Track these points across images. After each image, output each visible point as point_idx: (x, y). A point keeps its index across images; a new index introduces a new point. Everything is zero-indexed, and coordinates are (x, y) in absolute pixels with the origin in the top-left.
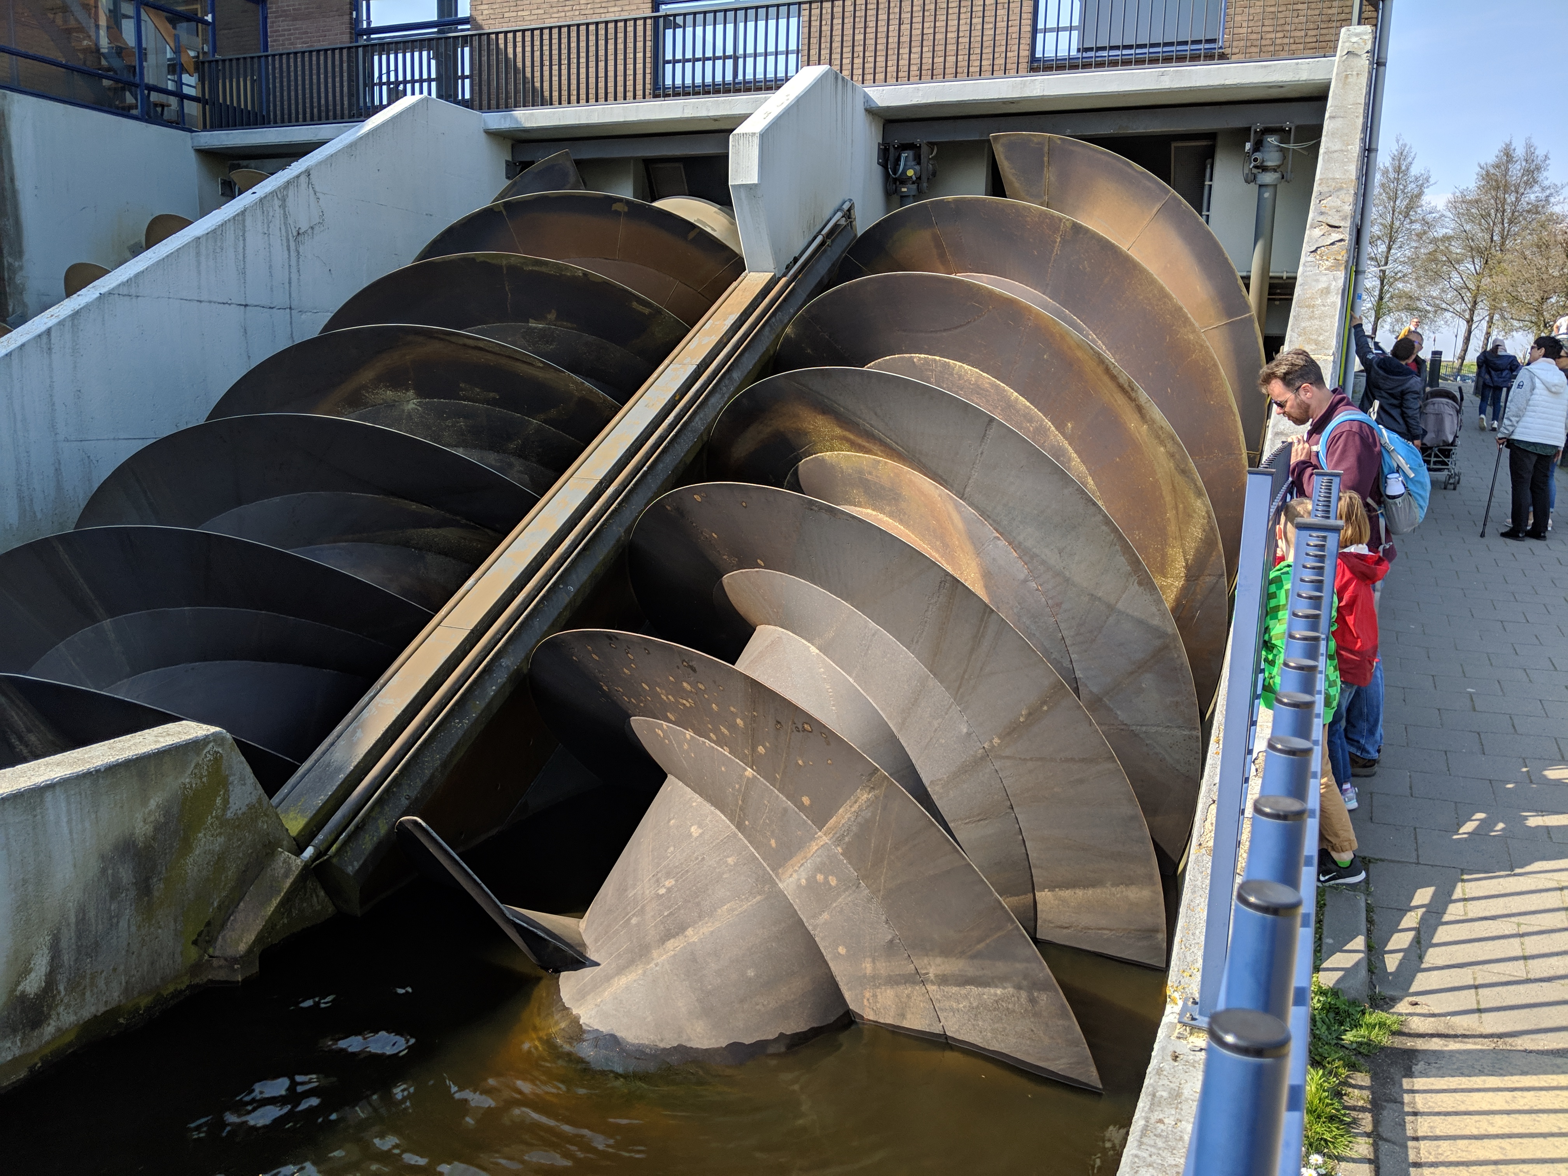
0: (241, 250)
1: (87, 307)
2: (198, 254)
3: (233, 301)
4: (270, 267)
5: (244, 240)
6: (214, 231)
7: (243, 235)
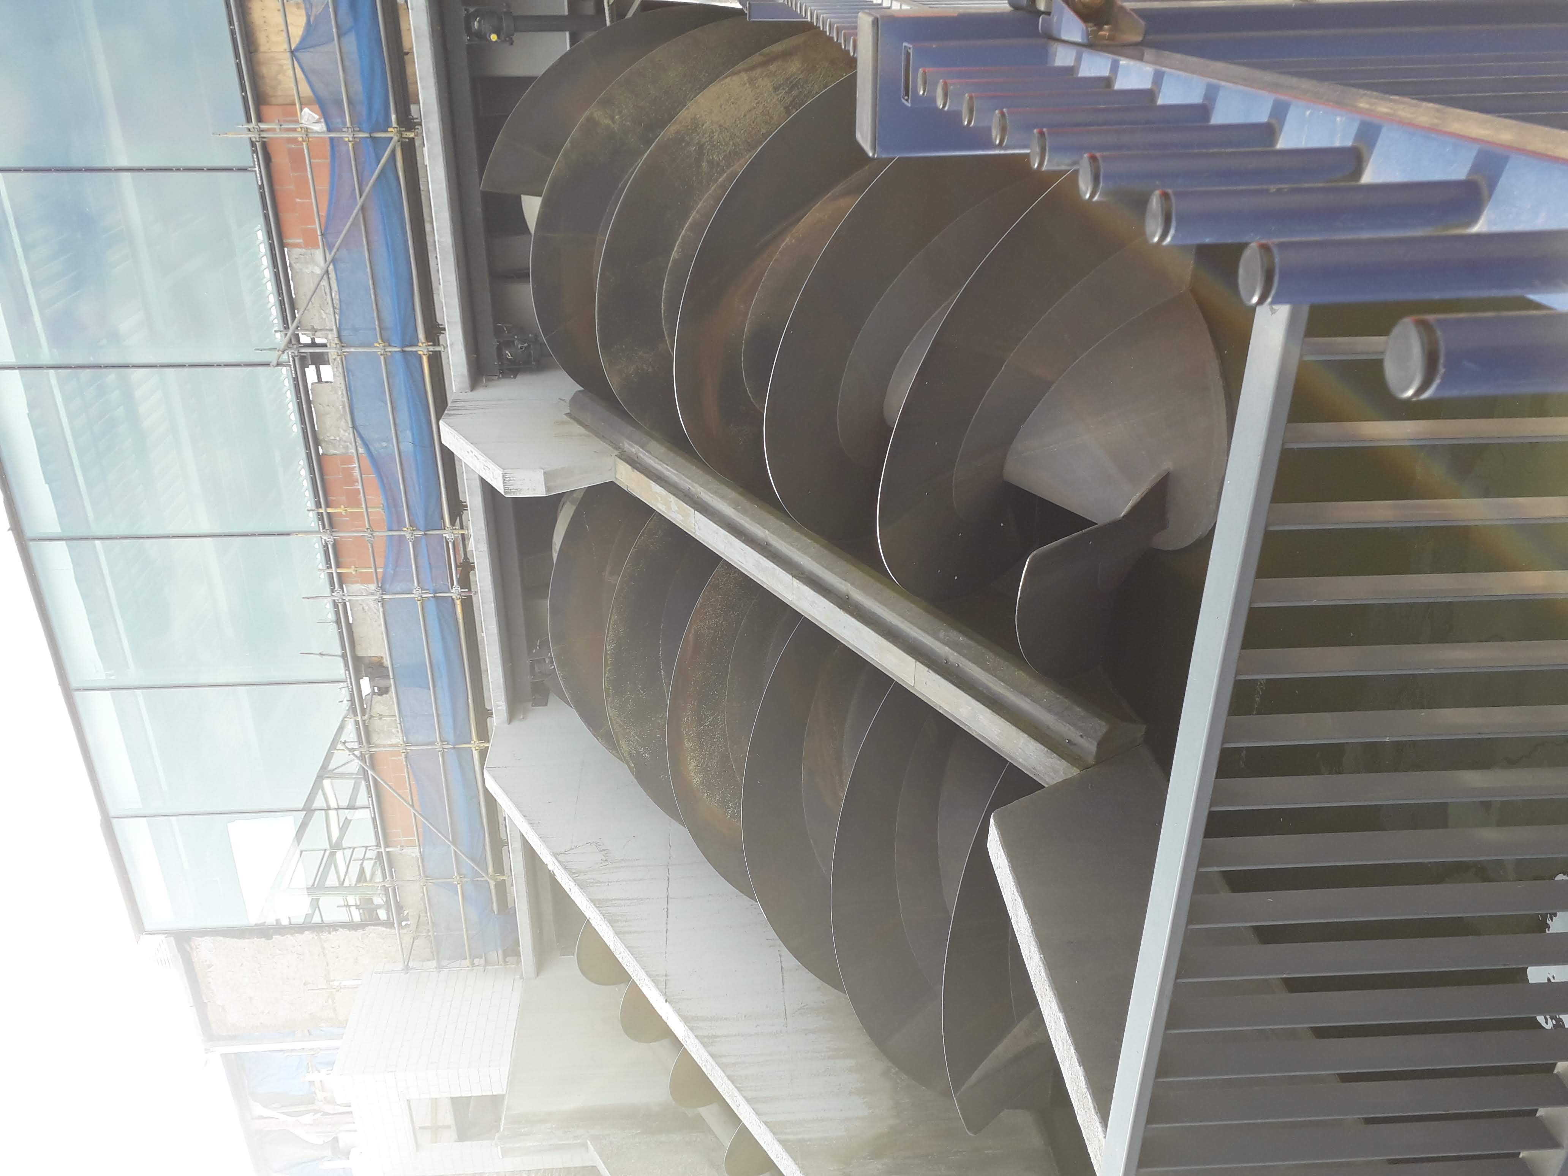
0: (622, 902)
1: (678, 1011)
2: (630, 933)
3: (665, 907)
4: (634, 880)
5: (615, 899)
6: (609, 921)
7: (611, 900)
